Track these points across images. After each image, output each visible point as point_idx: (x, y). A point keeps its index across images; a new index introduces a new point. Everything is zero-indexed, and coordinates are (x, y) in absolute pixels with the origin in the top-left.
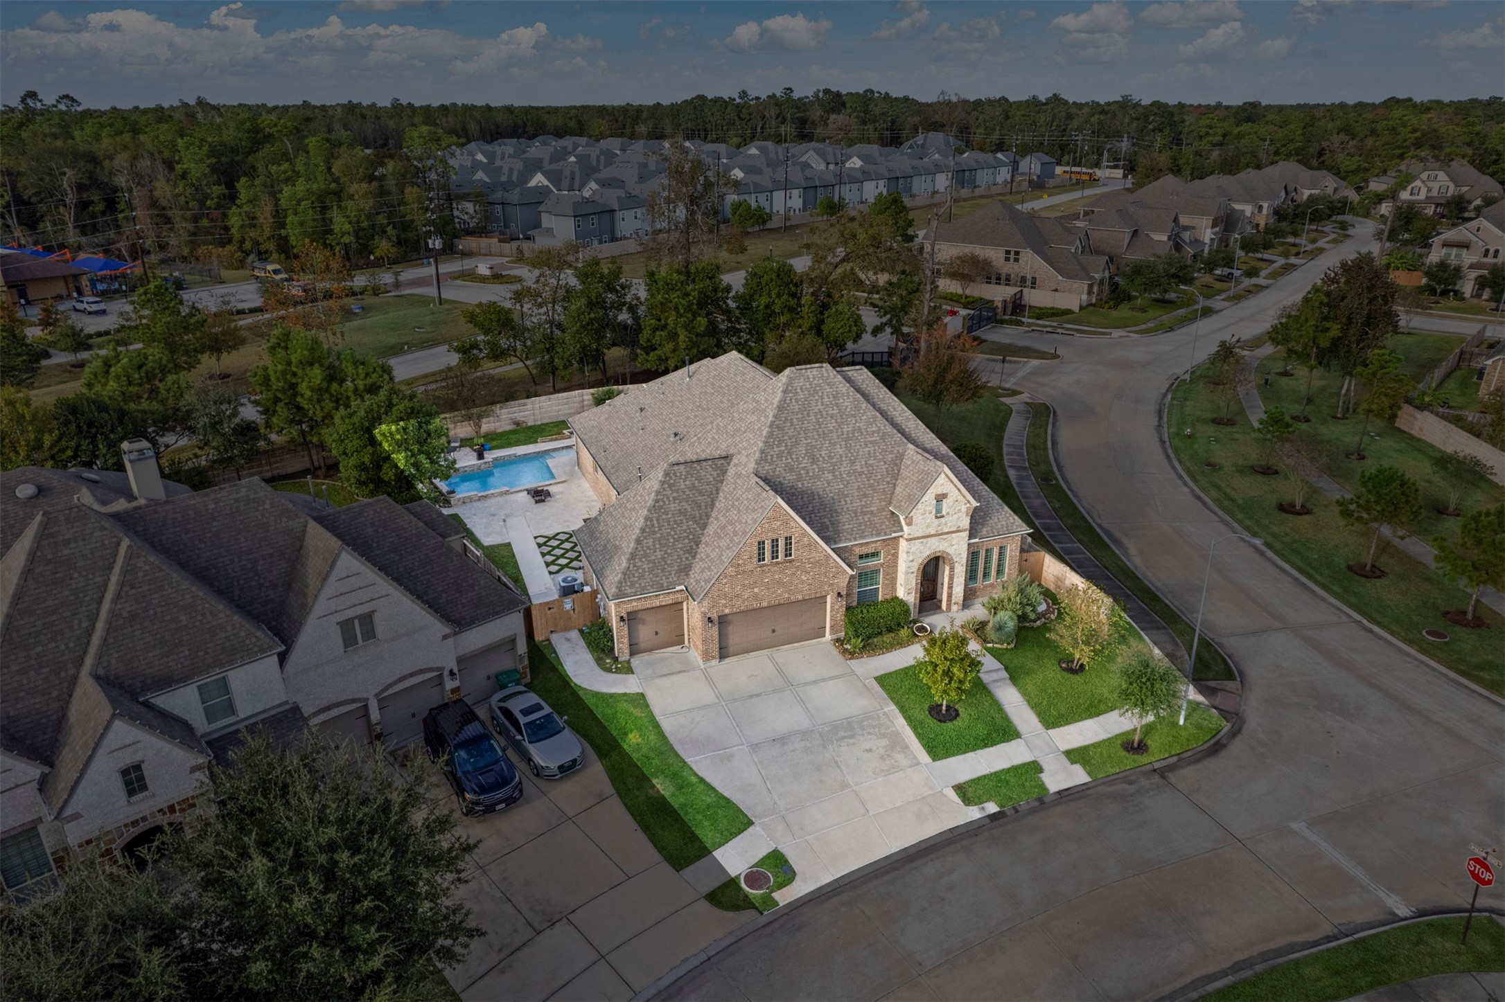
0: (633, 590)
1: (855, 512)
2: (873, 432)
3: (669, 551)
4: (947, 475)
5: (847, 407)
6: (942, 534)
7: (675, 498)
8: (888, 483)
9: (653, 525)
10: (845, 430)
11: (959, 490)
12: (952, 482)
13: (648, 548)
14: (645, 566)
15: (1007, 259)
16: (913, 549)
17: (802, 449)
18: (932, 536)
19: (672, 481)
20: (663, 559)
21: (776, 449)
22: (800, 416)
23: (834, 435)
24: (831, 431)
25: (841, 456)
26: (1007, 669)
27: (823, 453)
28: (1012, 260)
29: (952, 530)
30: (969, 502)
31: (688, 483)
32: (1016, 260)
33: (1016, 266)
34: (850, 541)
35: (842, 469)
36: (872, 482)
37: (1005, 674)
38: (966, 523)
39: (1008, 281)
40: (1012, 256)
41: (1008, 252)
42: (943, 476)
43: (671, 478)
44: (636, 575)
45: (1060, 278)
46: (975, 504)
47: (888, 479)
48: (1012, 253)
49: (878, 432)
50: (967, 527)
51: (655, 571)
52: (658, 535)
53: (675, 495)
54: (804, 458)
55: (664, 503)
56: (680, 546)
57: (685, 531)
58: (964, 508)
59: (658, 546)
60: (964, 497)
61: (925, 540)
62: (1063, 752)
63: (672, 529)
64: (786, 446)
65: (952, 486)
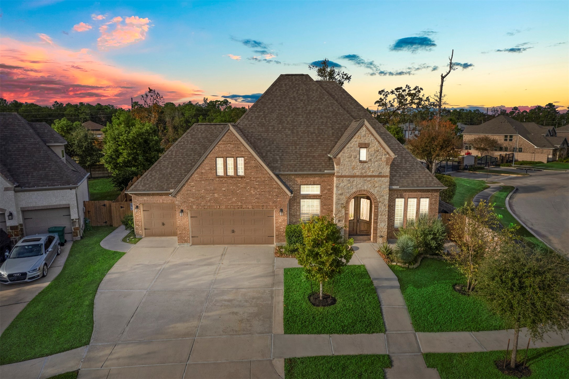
0: (144, 188)
1: (301, 155)
2: (328, 112)
3: (176, 170)
4: (367, 128)
5: (314, 96)
6: (366, 176)
7: (192, 142)
8: (332, 141)
9: (172, 155)
10: (309, 108)
11: (379, 142)
12: (372, 135)
13: (163, 166)
14: (157, 176)
15: (506, 140)
16: (342, 185)
17: (274, 115)
18: (357, 176)
19: (194, 133)
20: (170, 173)
21: (256, 114)
22: (279, 98)
23: (300, 110)
24: (298, 108)
25: (301, 122)
26: (400, 280)
27: (289, 119)
28: (508, 140)
29: (374, 174)
30: (388, 153)
31: (203, 135)
32: (511, 140)
33: (510, 143)
34: (291, 171)
35: (299, 129)
36: (319, 139)
37: (397, 283)
38: (387, 170)
39: (506, 149)
40: (508, 138)
41: (506, 136)
42: (364, 128)
43: (194, 131)
44: (150, 180)
45: (536, 147)
46: (393, 155)
47: (332, 138)
48: (509, 137)
49: (332, 112)
50: (388, 174)
51: (163, 180)
52: (173, 160)
53: (193, 140)
54: (274, 120)
55: (184, 144)
56: (184, 168)
57: (191, 160)
58: (384, 158)
59: (170, 166)
60: (384, 149)
61: (352, 179)
62: (423, 354)
63: (184, 158)
64: (264, 112)
65: (372, 138)
